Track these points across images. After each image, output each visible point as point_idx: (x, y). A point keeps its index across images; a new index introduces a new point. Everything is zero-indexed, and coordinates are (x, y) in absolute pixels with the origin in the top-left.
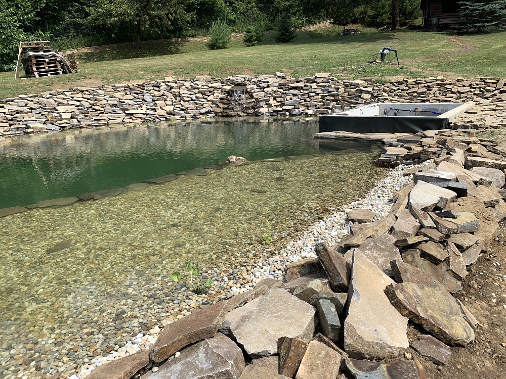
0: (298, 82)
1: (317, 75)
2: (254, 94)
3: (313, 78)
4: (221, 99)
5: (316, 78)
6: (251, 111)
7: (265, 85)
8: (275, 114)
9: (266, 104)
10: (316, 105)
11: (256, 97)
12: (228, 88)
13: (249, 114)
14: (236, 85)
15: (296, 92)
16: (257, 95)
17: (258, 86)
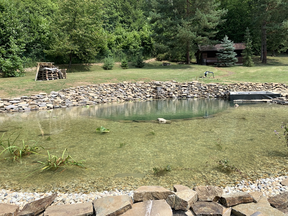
0: (184, 84)
1: (193, 81)
2: (167, 89)
3: (191, 82)
4: (153, 91)
5: (193, 82)
6: (168, 96)
7: (170, 85)
8: (179, 97)
9: (173, 93)
10: (197, 94)
11: (168, 90)
12: (154, 86)
13: (167, 98)
14: (157, 85)
15: (185, 88)
16: (168, 89)
17: (166, 86)
